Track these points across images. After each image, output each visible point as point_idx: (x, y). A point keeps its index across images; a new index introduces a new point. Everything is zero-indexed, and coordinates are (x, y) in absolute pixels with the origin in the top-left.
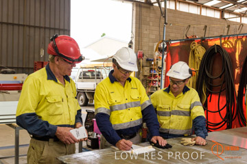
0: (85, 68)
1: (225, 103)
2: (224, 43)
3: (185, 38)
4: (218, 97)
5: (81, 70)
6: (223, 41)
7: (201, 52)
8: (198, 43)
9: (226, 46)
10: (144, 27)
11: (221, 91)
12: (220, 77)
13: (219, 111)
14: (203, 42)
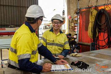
0: (46, 24)
1: (107, 36)
2: (106, 8)
3: (88, 7)
4: (103, 33)
5: (44, 25)
6: (105, 7)
7: (95, 13)
8: (94, 9)
9: (107, 9)
10: (71, 5)
11: (105, 31)
12: (104, 24)
13: (104, 40)
14: (96, 8)
